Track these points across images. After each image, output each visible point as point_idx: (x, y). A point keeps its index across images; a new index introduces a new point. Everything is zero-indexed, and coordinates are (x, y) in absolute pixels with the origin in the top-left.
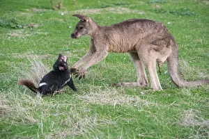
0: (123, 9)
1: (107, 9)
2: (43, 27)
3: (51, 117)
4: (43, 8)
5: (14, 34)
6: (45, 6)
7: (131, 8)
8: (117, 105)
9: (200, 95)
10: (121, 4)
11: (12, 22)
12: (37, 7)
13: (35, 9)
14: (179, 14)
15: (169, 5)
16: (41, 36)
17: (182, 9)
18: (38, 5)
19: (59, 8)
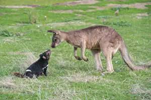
0: (81, 22)
1: (69, 23)
2: (26, 35)
3: (44, 90)
4: (24, 23)
5: (7, 40)
6: (25, 21)
7: (86, 22)
8: (88, 82)
9: (142, 76)
10: (78, 19)
11: (5, 32)
12: (20, 23)
13: (18, 24)
14: (120, 25)
15: (112, 19)
16: (26, 40)
17: (122, 22)
18: (20, 21)
19: (35, 22)
